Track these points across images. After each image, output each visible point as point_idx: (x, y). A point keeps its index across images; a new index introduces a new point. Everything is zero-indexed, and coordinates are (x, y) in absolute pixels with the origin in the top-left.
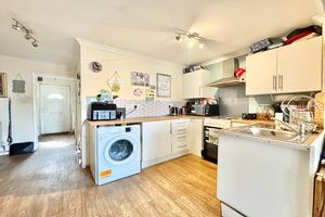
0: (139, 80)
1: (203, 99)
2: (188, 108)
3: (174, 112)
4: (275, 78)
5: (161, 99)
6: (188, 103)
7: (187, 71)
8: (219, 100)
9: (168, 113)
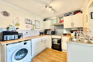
0: (28, 22)
1: (50, 29)
2: (45, 32)
3: (41, 34)
4: (72, 23)
5: (37, 29)
6: (45, 31)
7: (45, 20)
8: (55, 30)
9: (39, 34)
